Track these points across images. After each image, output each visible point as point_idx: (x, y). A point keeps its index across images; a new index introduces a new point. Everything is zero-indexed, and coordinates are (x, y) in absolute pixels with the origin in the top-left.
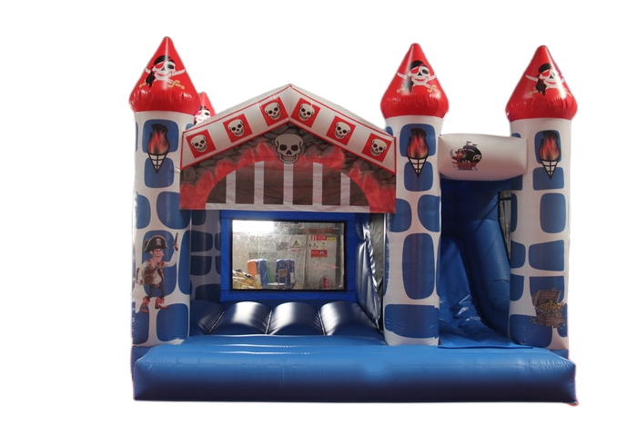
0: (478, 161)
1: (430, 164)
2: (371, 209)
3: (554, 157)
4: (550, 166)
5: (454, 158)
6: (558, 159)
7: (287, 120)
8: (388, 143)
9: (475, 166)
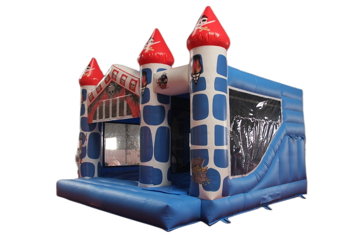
0: (166, 82)
1: (148, 89)
2: (133, 116)
3: (198, 71)
4: (196, 77)
5: (157, 83)
6: (201, 72)
7: (111, 80)
8: (136, 82)
9: (166, 85)
